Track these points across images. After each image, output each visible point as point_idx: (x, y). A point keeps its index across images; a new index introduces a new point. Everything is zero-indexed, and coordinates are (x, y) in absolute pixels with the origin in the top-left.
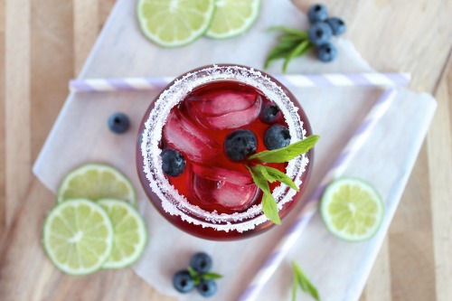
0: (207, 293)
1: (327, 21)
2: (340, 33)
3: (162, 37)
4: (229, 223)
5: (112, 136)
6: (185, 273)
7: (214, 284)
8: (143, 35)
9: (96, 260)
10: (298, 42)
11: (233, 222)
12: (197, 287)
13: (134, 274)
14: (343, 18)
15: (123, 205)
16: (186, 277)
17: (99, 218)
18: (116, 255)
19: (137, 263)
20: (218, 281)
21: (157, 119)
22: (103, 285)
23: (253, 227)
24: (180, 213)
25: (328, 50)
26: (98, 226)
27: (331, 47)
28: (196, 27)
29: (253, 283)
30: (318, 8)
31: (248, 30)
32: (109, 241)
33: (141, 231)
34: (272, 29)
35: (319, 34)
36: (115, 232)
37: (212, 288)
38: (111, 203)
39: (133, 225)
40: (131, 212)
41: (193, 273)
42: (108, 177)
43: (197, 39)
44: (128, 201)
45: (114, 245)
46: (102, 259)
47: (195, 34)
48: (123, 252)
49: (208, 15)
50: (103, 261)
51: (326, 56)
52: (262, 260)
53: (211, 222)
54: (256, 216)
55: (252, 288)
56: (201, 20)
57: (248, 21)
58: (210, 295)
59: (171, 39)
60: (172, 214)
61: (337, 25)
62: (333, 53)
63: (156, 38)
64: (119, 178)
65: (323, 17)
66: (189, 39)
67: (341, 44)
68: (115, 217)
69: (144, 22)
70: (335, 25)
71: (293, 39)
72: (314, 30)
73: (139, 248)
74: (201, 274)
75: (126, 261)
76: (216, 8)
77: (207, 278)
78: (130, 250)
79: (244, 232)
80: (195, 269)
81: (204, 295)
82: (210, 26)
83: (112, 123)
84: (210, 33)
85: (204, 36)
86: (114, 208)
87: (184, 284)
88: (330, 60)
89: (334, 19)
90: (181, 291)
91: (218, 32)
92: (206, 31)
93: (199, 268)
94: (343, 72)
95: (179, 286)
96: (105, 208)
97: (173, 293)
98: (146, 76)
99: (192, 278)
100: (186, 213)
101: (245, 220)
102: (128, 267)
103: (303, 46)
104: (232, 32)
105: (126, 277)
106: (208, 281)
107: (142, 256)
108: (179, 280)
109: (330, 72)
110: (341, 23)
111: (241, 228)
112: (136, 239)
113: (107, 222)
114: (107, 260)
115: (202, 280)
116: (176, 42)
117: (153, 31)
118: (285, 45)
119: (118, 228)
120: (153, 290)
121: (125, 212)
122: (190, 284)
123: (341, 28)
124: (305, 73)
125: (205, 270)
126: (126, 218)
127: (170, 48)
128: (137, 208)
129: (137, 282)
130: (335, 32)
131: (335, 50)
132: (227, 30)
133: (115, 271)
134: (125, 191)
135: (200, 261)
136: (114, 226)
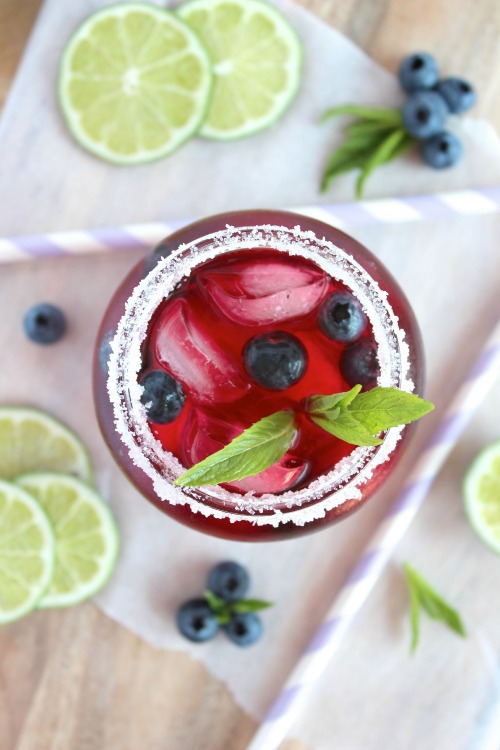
0: (245, 639)
1: (437, 88)
2: (466, 109)
3: (113, 146)
4: (278, 512)
5: (34, 349)
6: (199, 603)
7: (257, 620)
8: (75, 142)
9: (26, 594)
10: (383, 135)
11: (285, 510)
12: (224, 628)
13: (101, 614)
14: (469, 78)
15: (69, 483)
16: (202, 612)
17: (23, 512)
18: (62, 582)
19: (104, 591)
20: (264, 615)
21: (132, 334)
22: (41, 640)
23: (322, 515)
24: (189, 500)
25: (444, 147)
26: (23, 527)
27: (449, 139)
28: (180, 122)
29: (333, 614)
30: (418, 63)
31: (283, 118)
32: (47, 554)
33: (107, 530)
34: (330, 113)
35: (423, 116)
36: (57, 536)
37: (253, 628)
38: (43, 482)
39: (91, 520)
40: (85, 496)
41: (215, 602)
42: (32, 431)
43: (183, 144)
44: (75, 475)
45: (57, 562)
46: (35, 591)
47: (179, 135)
48: (75, 574)
49: (200, 96)
50: (40, 594)
51: (441, 158)
52: (347, 570)
53: (245, 513)
54: (326, 495)
55: (333, 623)
56: (188, 106)
57: (281, 100)
58: (250, 642)
59: (131, 148)
60: (173, 502)
61: (456, 93)
62: (453, 150)
63: (101, 148)
64: (56, 431)
65: (428, 78)
66: (168, 147)
67: (467, 128)
68: (53, 507)
69: (74, 117)
70: (454, 95)
71: (373, 129)
72: (411, 110)
73: (105, 563)
74: (231, 603)
75: (83, 590)
76: (215, 78)
77: (242, 609)
78: (90, 570)
79: (306, 524)
80: (218, 595)
81: (239, 643)
82: (206, 117)
83: (32, 325)
84: (208, 131)
85: (197, 136)
86: (50, 492)
87: (198, 625)
88: (448, 164)
89: (450, 82)
90: (194, 639)
91: (224, 127)
92: (200, 127)
93: (226, 593)
94: (476, 186)
95: (190, 630)
96: (34, 492)
97: (178, 644)
98: (89, 226)
99: (214, 613)
100: (199, 501)
101: (306, 504)
102: (88, 602)
103: (393, 141)
104: (251, 125)
105: (85, 620)
106: (245, 615)
107: (113, 578)
108: (189, 618)
109: (450, 188)
110: (465, 88)
111: (300, 518)
112: (98, 546)
113: (39, 518)
114: (46, 592)
115: (233, 615)
116: (143, 155)
117: (96, 136)
118: (358, 143)
119: (61, 527)
120: (139, 642)
121: (72, 497)
122: (211, 625)
123: (466, 99)
124: (401, 194)
125: (237, 594)
126: (75, 508)
127: (132, 166)
128: (94, 486)
129: (108, 628)
130: (453, 108)
131: (458, 144)
132: (240, 121)
133: (62, 611)
134: (68, 454)
135: (225, 578)
136: (54, 524)
